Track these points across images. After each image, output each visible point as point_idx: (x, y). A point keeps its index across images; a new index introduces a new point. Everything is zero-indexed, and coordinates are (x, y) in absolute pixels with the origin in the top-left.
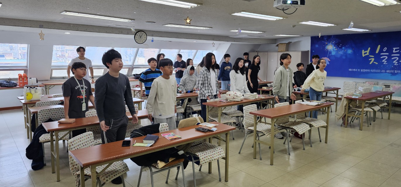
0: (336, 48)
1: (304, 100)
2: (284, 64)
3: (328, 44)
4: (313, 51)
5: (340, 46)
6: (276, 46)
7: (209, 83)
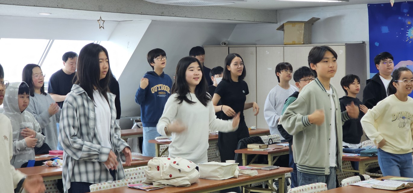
1: (365, 176)
2: (318, 77)
4: (377, 44)
6: (279, 29)
7: (92, 134)
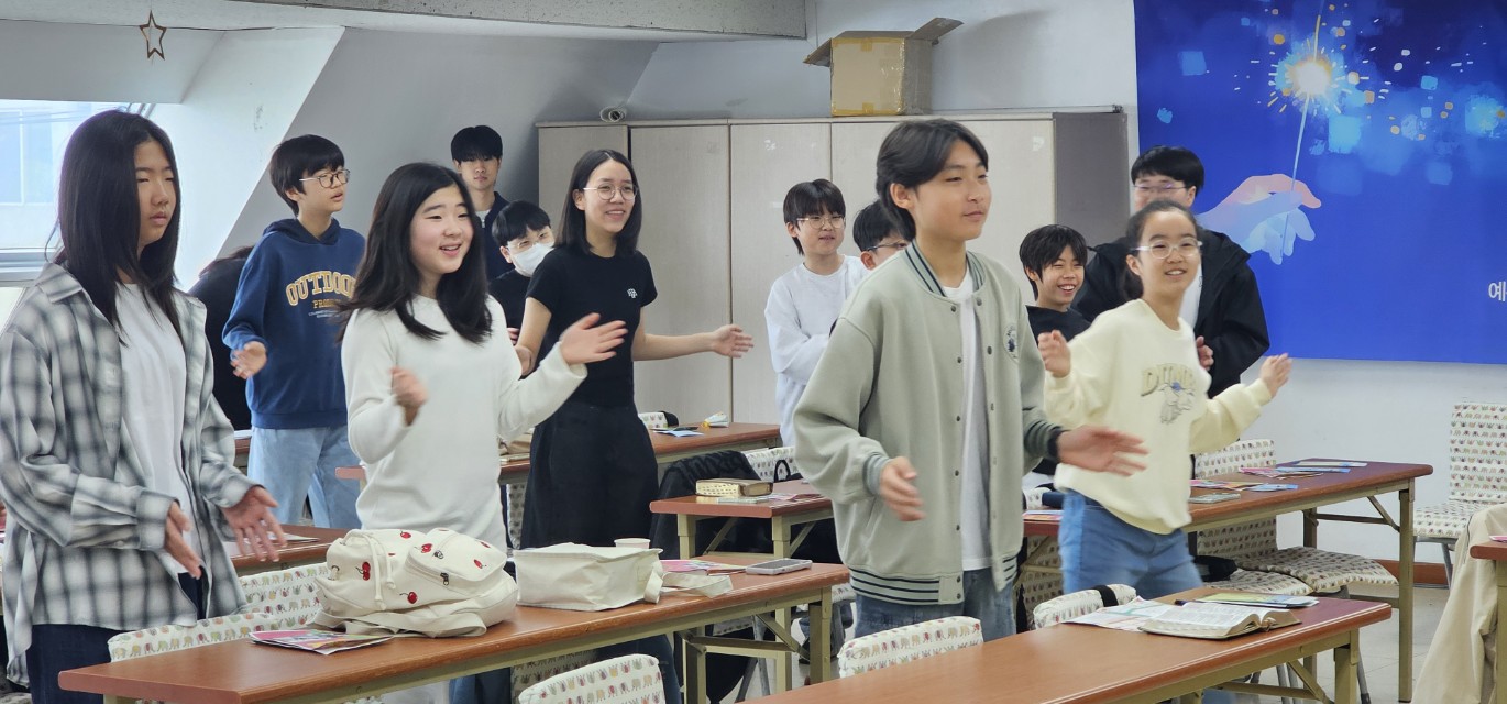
0: (1361, 86)
3: (1296, 45)
5: (1398, 67)
6: (814, 59)
